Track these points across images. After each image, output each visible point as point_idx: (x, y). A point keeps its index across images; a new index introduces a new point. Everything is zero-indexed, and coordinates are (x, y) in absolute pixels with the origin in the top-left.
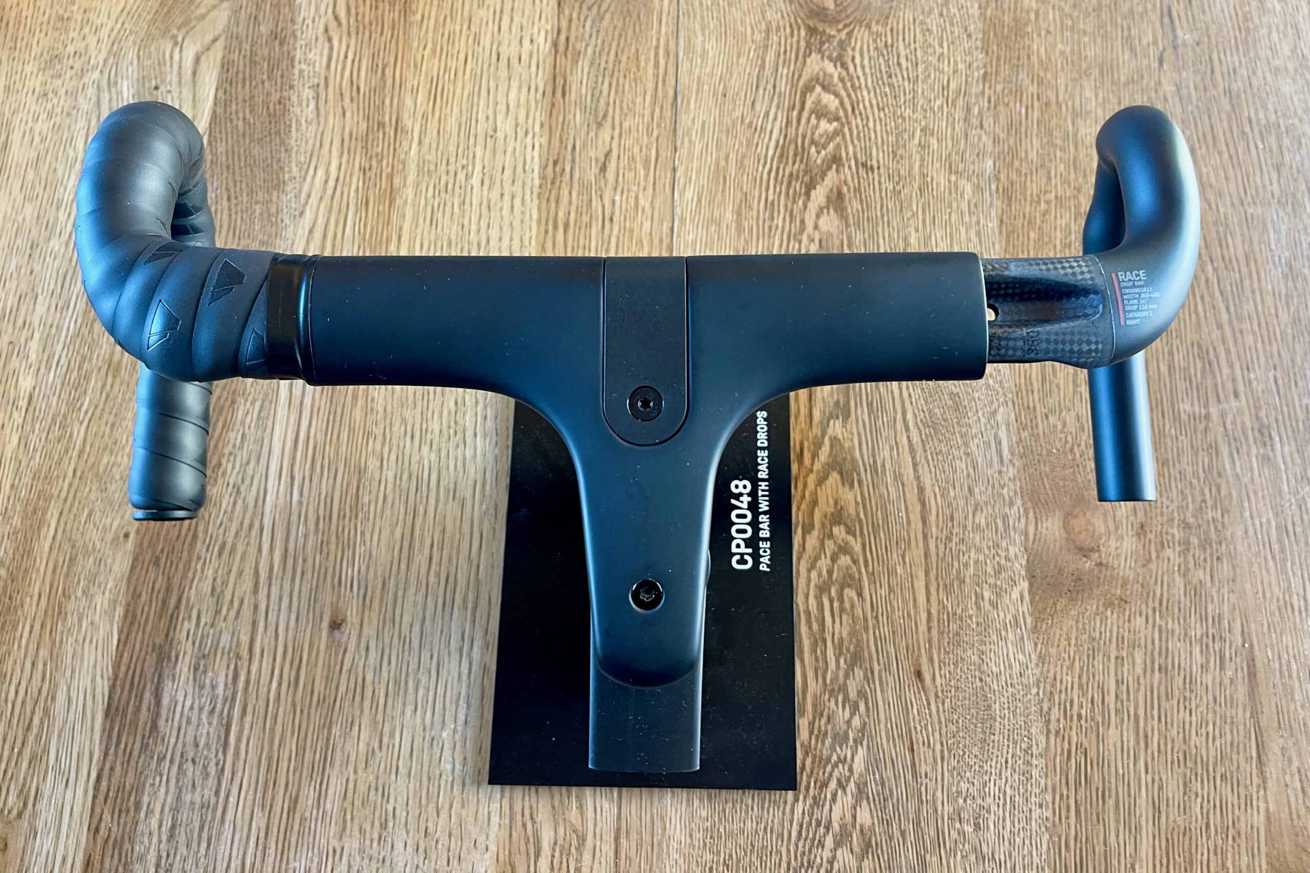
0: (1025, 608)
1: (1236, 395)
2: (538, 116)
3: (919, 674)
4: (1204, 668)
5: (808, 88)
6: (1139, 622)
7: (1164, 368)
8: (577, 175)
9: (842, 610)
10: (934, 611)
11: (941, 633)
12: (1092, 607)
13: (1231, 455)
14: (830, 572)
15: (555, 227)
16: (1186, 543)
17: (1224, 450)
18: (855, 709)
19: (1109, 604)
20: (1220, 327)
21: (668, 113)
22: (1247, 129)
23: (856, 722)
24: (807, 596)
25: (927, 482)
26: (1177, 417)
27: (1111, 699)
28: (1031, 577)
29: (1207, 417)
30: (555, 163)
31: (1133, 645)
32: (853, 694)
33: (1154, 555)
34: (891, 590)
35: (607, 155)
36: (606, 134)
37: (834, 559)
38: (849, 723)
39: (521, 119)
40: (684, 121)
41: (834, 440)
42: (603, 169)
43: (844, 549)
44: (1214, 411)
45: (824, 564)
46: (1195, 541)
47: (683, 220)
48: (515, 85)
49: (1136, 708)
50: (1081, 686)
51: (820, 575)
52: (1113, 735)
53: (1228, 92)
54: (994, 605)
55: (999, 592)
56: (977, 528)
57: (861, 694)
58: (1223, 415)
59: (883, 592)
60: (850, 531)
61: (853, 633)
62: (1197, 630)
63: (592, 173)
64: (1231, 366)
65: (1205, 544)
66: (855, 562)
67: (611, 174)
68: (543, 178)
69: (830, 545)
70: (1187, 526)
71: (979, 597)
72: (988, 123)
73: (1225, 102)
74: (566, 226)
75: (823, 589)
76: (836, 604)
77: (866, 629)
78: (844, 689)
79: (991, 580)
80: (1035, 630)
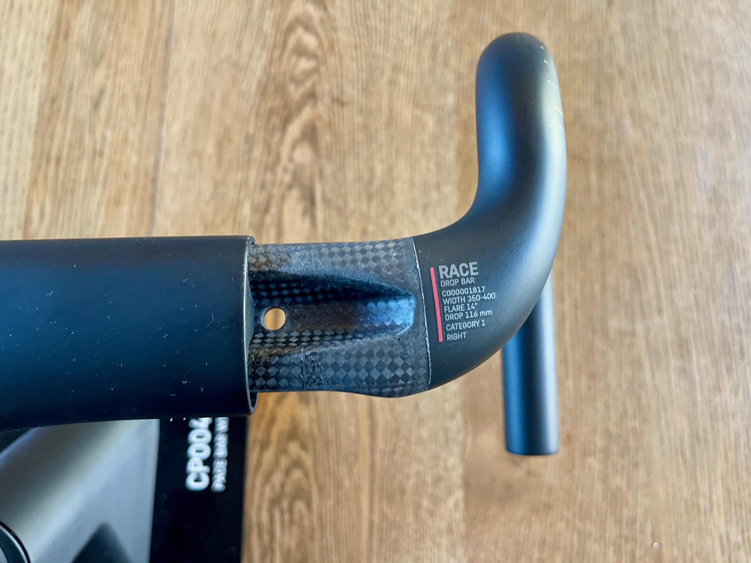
2: (42, 58)
5: (291, 29)
8: (72, 111)
9: (292, 521)
10: (376, 520)
12: (519, 513)
14: (283, 486)
15: (48, 161)
16: (607, 451)
17: (646, 363)
19: (535, 510)
20: (649, 248)
21: (160, 54)
22: (683, 65)
24: (259, 509)
26: (605, 333)
28: (467, 485)
29: (633, 333)
30: (53, 101)
35: (101, 93)
36: (101, 74)
39: (26, 62)
40: (175, 60)
43: (297, 464)
44: (639, 327)
45: (277, 478)
47: (168, 154)
51: (273, 488)
60: (304, 447)
63: (85, 110)
66: (306, 475)
67: (103, 111)
68: (40, 114)
69: (284, 462)
76: (287, 516)
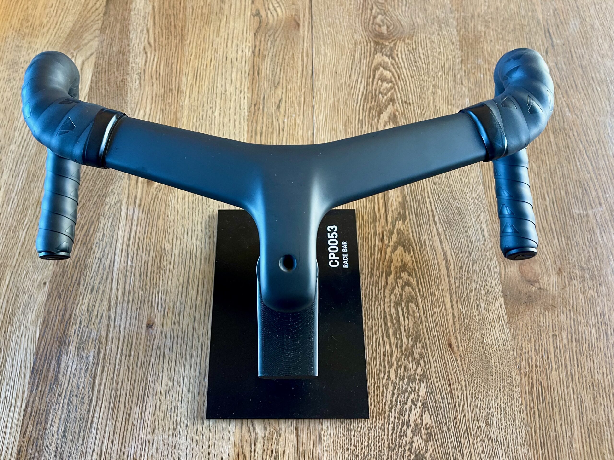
0: (503, 311)
1: (600, 204)
2: (246, 84)
3: (450, 345)
4: (598, 339)
5: (376, 69)
6: (563, 317)
7: (563, 193)
8: (266, 110)
9: (408, 314)
10: (456, 314)
11: (460, 324)
12: (538, 310)
13: (601, 233)
14: (401, 295)
15: (256, 134)
16: (584, 277)
17: (598, 231)
18: (418, 364)
19: (546, 309)
20: (589, 173)
21: (309, 81)
22: (591, 82)
23: (419, 370)
24: (390, 307)
25: (448, 250)
26: (572, 216)
27: (552, 356)
28: (505, 296)
29: (587, 215)
30: (255, 105)
31: (561, 329)
32: (417, 356)
33: (567, 283)
34: (433, 303)
35: (280, 101)
36: (279, 91)
37: (403, 289)
38: (415, 371)
39: (238, 85)
40: (317, 85)
41: (399, 231)
42: (279, 107)
43: (408, 284)
44: (590, 212)
45: (398, 291)
46: (587, 276)
47: (318, 129)
48: (235, 70)
49: (565, 359)
50: (536, 350)
51: (396, 296)
52: (554, 374)
53: (581, 66)
54: (487, 310)
55: (489, 304)
56: (475, 272)
57: (421, 356)
58: (595, 215)
59: (429, 304)
60: (410, 275)
61: (415, 325)
62: (593, 320)
63: (273, 109)
64: (597, 191)
65: (593, 277)
66: (414, 290)
67: (282, 110)
68: (249, 112)
69: (400, 282)
70: (583, 269)
71: (479, 306)
72: (465, 82)
73: (579, 70)
74: (261, 134)
75: (398, 304)
76: (405, 311)
77: (422, 323)
78: (412, 354)
79: (484, 298)
80: (509, 322)
